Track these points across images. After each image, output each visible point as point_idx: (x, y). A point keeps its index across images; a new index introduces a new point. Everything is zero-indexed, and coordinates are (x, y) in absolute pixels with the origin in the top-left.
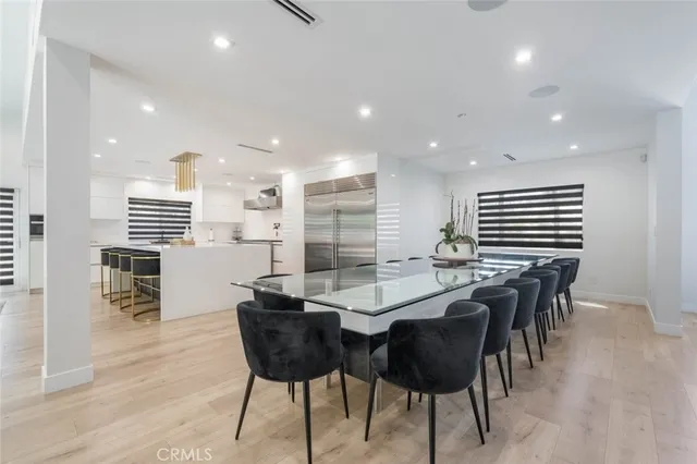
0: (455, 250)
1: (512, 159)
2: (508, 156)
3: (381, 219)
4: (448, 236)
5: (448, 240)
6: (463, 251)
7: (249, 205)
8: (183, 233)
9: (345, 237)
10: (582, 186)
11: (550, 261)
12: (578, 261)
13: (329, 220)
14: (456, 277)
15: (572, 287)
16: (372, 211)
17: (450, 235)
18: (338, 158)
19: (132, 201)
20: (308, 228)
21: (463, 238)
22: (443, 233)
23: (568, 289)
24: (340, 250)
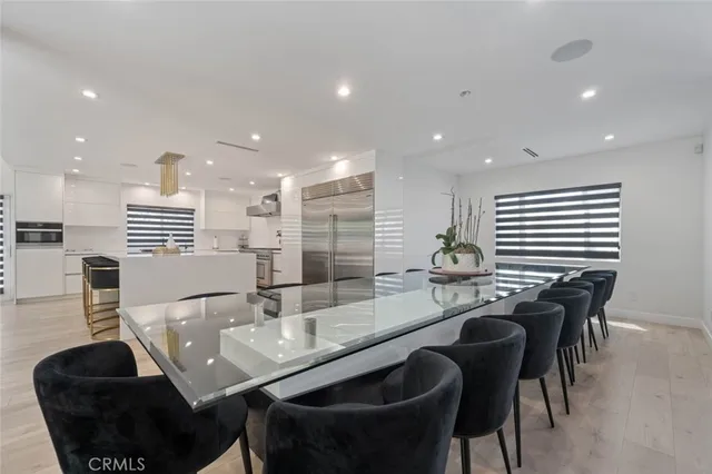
0: (455, 261)
1: (534, 155)
2: (527, 150)
3: (378, 227)
4: (448, 244)
5: (447, 249)
6: (465, 263)
7: (253, 212)
8: (166, 241)
9: (342, 245)
10: (618, 185)
11: (579, 275)
12: (615, 274)
13: (327, 227)
14: (456, 295)
15: (608, 307)
16: (370, 218)
17: (450, 243)
18: (334, 158)
19: (130, 207)
20: (305, 235)
21: (465, 246)
22: (442, 240)
23: (603, 310)
24: (336, 258)
